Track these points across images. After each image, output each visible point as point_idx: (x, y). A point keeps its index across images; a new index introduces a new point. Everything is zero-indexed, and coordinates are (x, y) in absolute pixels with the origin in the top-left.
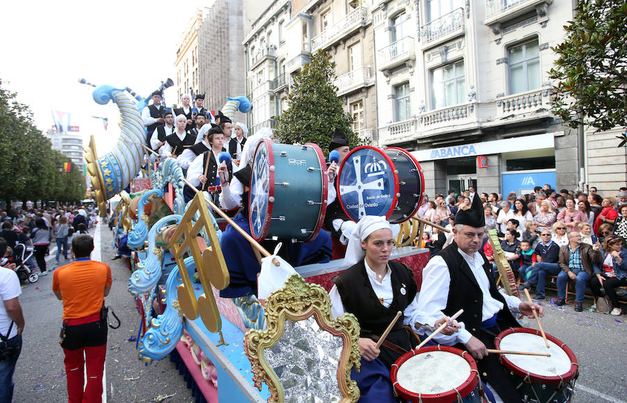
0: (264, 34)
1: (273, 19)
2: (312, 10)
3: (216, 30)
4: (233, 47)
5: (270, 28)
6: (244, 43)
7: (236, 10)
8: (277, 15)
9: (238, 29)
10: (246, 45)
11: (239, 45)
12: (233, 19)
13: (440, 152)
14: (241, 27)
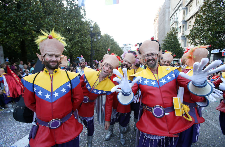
0: (175, 14)
1: (177, 9)
2: (187, 5)
3: (163, 14)
4: (167, 19)
5: (177, 12)
6: (170, 17)
7: (168, 7)
8: (179, 8)
9: (168, 13)
10: (171, 18)
11: (168, 18)
12: (167, 10)
13: (215, 51)
14: (169, 12)
